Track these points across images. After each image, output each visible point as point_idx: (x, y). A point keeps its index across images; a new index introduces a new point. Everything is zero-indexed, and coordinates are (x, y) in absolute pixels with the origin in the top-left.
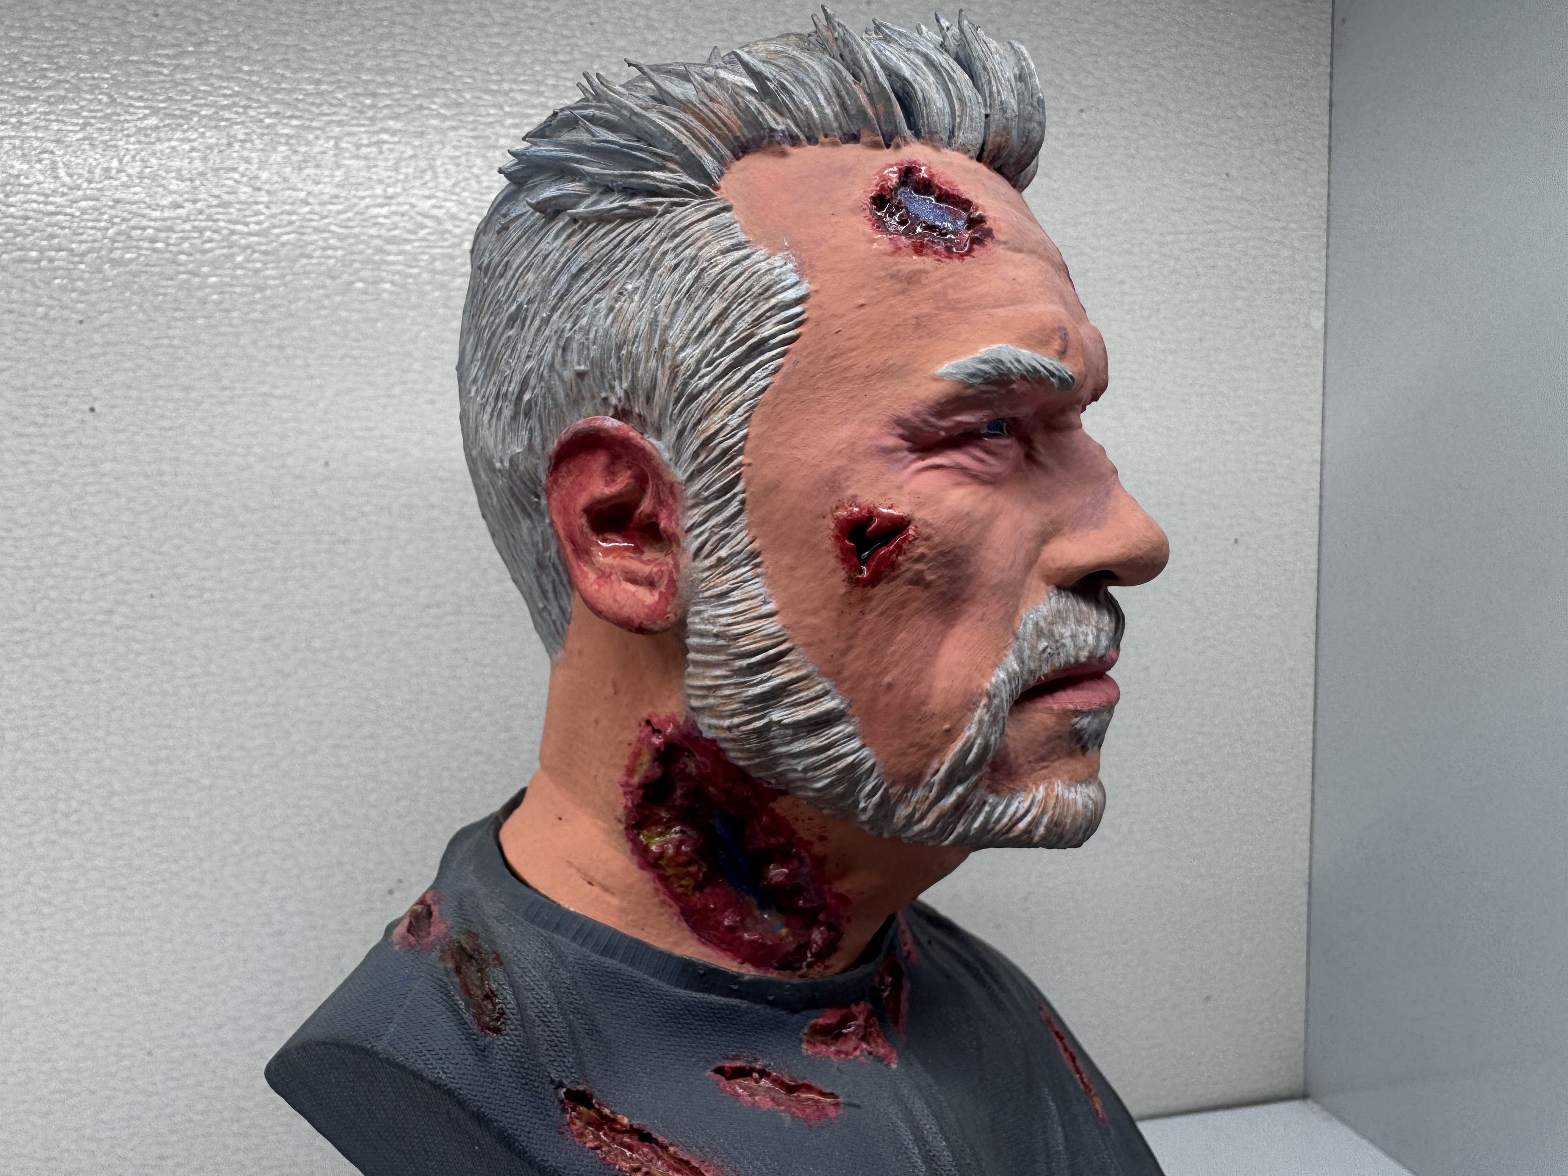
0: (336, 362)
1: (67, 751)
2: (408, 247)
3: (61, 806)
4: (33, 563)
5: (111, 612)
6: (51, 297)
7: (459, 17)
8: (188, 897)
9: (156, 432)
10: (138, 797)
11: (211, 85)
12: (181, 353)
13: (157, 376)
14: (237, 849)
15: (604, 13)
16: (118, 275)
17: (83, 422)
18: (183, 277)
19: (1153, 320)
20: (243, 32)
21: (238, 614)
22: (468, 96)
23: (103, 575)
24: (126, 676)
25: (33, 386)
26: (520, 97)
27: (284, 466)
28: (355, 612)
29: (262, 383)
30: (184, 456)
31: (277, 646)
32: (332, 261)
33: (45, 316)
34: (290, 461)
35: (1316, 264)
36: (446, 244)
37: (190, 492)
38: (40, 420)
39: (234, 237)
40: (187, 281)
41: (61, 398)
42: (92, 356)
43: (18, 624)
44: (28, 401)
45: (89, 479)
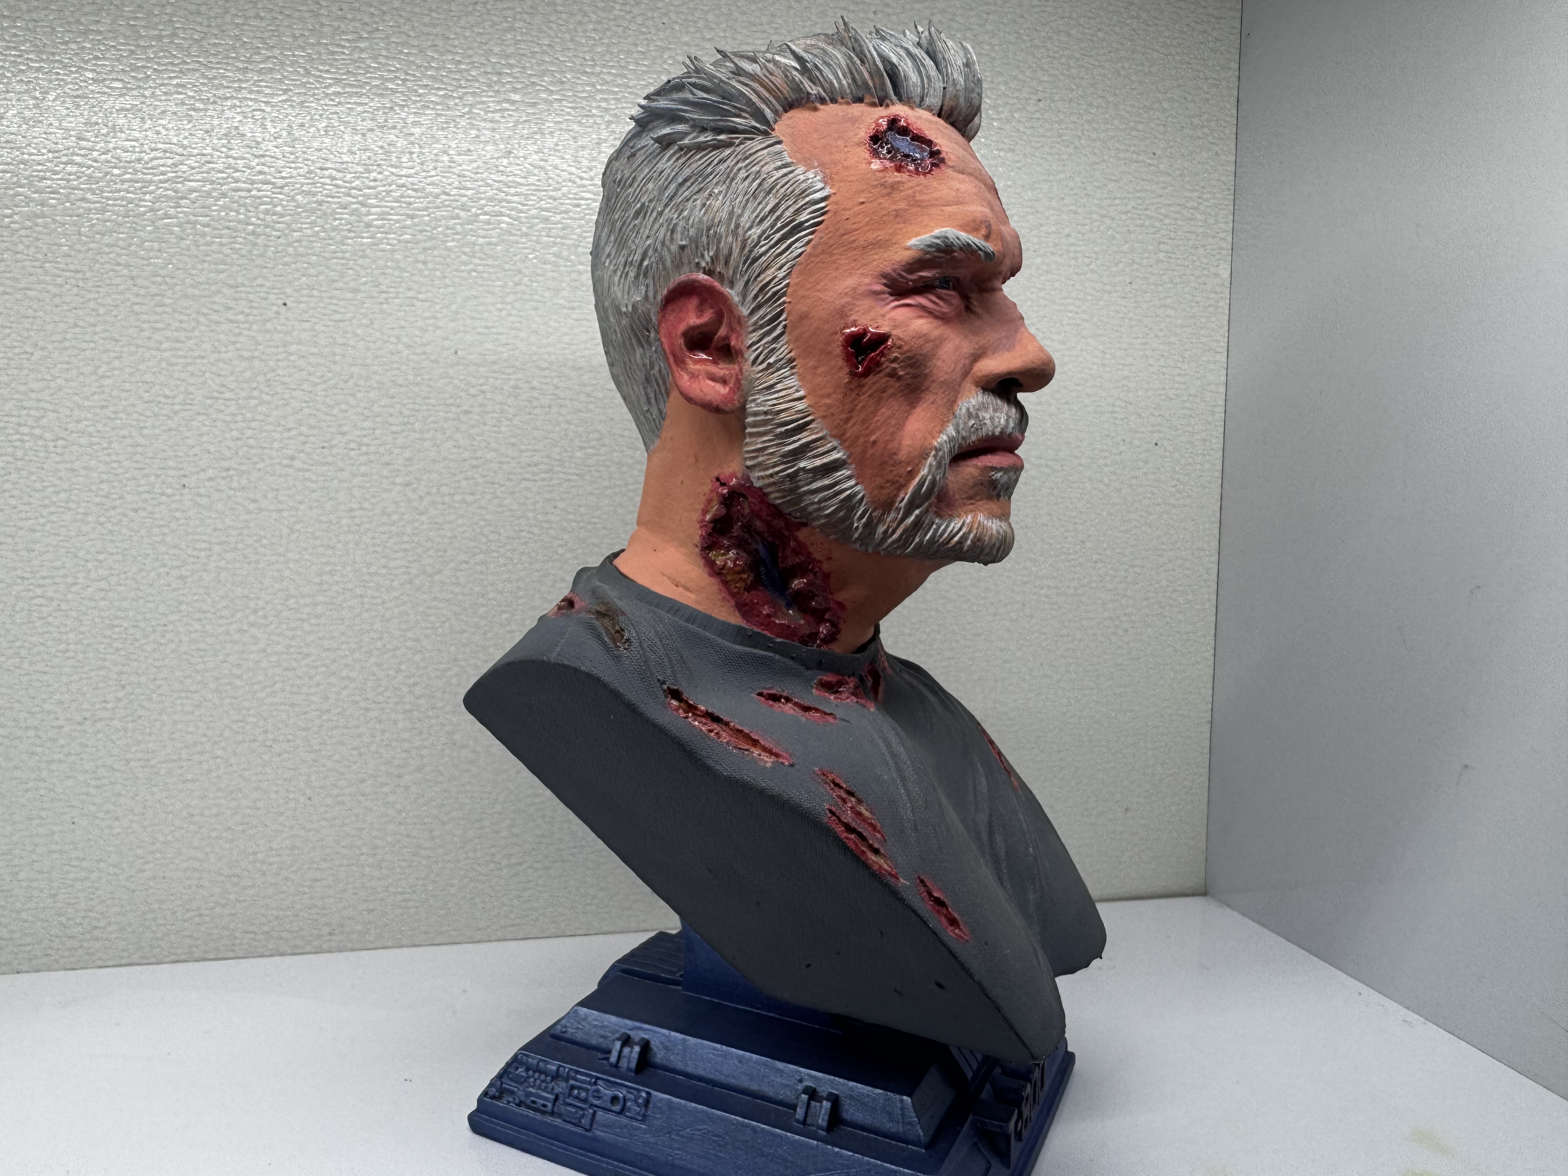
0: (464, 274)
1: (257, 562)
2: (522, 190)
3: (252, 604)
4: (239, 418)
5: (293, 458)
6: (258, 219)
7: (564, 16)
8: (343, 678)
9: (331, 323)
10: (308, 600)
11: (379, 63)
12: (351, 264)
13: (334, 281)
14: (379, 644)
15: (673, 16)
16: (307, 203)
17: (278, 313)
18: (355, 206)
19: (1093, 266)
20: (404, 24)
21: (387, 464)
22: (569, 76)
23: (289, 430)
24: (302, 507)
25: (243, 285)
26: (609, 78)
27: (424, 353)
28: (475, 467)
29: (409, 289)
30: (352, 343)
31: (414, 490)
32: (465, 198)
33: (253, 233)
34: (428, 349)
35: (1224, 226)
37: (355, 369)
38: (247, 310)
39: (393, 178)
40: (357, 210)
41: (262, 295)
42: (286, 264)
43: (226, 464)
44: (237, 296)
45: (280, 357)
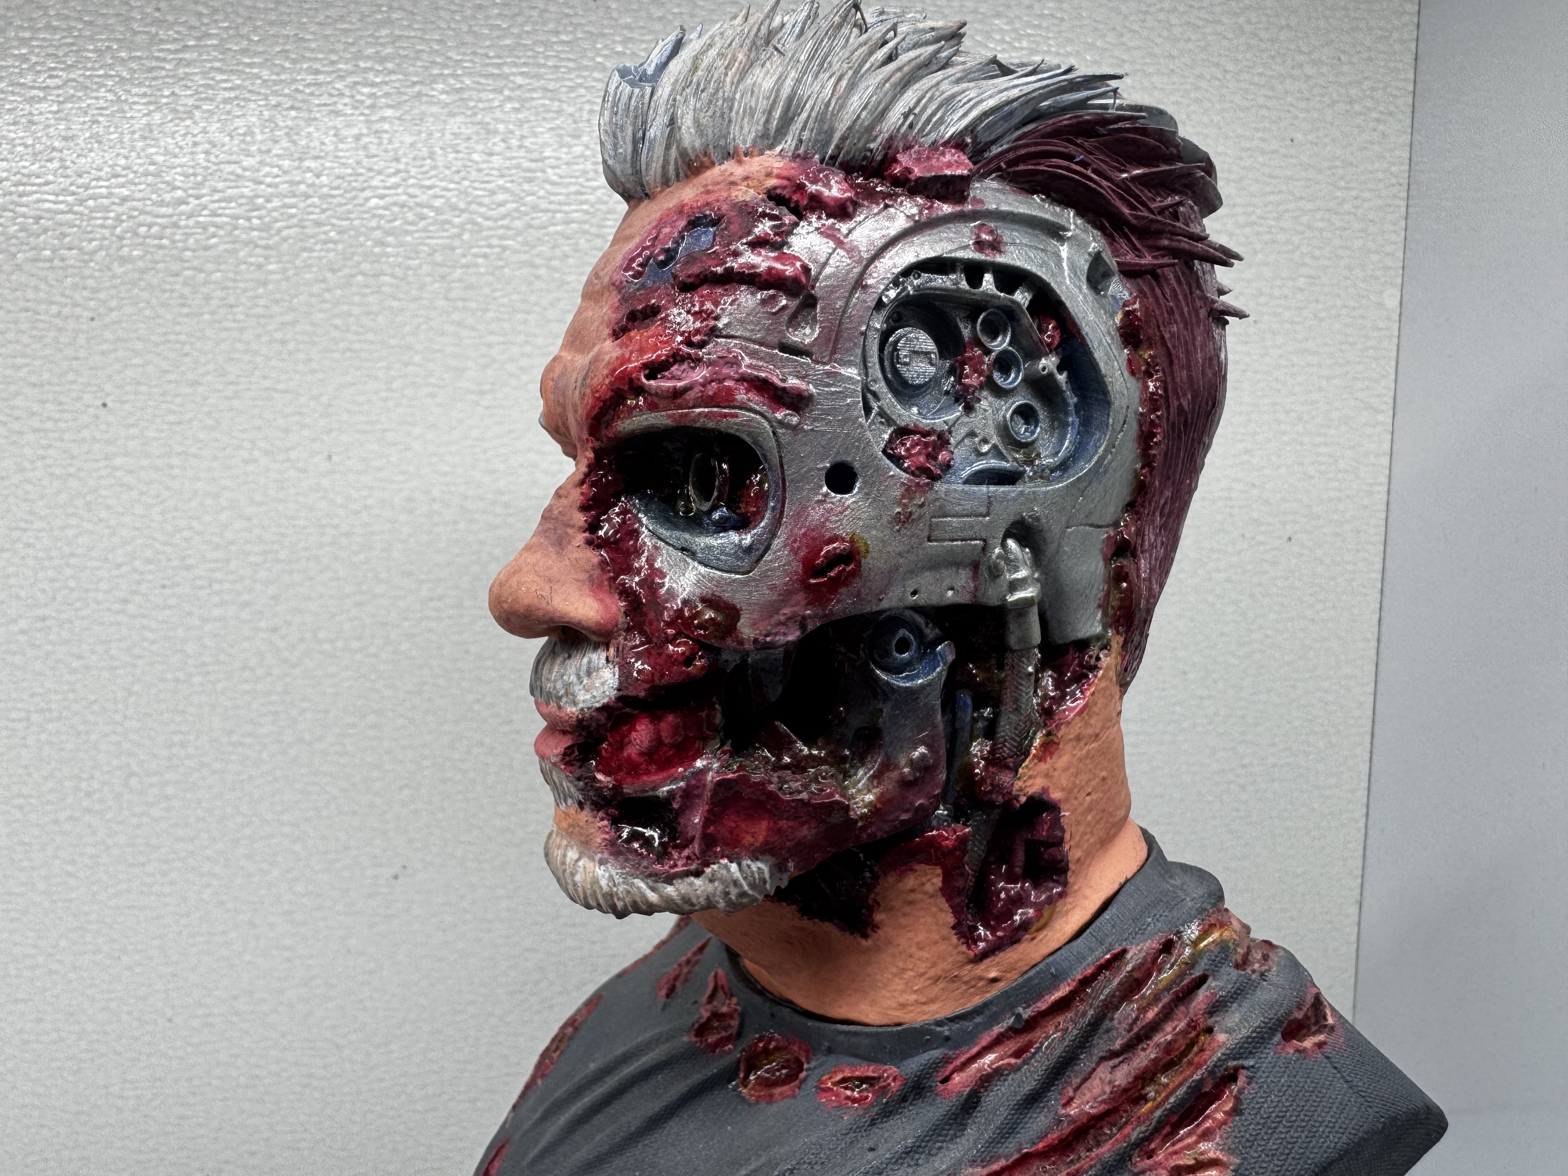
0: (336, 355)
1: (88, 733)
2: (409, 239)
3: (84, 786)
4: (54, 553)
5: (125, 601)
6: (63, 295)
8: (203, 875)
9: (165, 427)
10: (155, 779)
11: (213, 79)
12: (187, 348)
13: (166, 372)
14: (248, 831)
16: (125, 273)
17: (97, 417)
18: (189, 273)
20: (244, 24)
21: (247, 604)
22: (468, 82)
23: (119, 566)
24: (140, 663)
25: (49, 382)
26: (519, 80)
27: (288, 460)
28: (359, 604)
29: (265, 377)
30: (193, 450)
31: (283, 637)
32: (332, 255)
33: (59, 314)
34: (293, 455)
35: (1392, 236)
36: (445, 234)
37: (199, 485)
38: (56, 415)
39: (237, 232)
40: (193, 278)
41: (74, 394)
42: (103, 353)
43: (40, 612)
44: (44, 397)
45: (103, 473)
